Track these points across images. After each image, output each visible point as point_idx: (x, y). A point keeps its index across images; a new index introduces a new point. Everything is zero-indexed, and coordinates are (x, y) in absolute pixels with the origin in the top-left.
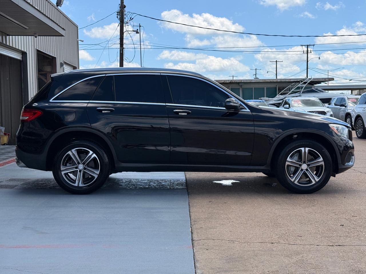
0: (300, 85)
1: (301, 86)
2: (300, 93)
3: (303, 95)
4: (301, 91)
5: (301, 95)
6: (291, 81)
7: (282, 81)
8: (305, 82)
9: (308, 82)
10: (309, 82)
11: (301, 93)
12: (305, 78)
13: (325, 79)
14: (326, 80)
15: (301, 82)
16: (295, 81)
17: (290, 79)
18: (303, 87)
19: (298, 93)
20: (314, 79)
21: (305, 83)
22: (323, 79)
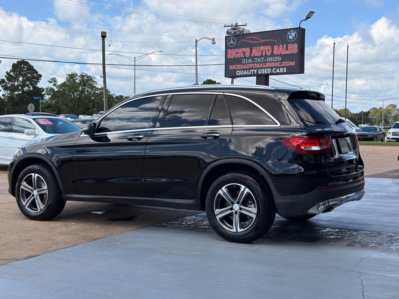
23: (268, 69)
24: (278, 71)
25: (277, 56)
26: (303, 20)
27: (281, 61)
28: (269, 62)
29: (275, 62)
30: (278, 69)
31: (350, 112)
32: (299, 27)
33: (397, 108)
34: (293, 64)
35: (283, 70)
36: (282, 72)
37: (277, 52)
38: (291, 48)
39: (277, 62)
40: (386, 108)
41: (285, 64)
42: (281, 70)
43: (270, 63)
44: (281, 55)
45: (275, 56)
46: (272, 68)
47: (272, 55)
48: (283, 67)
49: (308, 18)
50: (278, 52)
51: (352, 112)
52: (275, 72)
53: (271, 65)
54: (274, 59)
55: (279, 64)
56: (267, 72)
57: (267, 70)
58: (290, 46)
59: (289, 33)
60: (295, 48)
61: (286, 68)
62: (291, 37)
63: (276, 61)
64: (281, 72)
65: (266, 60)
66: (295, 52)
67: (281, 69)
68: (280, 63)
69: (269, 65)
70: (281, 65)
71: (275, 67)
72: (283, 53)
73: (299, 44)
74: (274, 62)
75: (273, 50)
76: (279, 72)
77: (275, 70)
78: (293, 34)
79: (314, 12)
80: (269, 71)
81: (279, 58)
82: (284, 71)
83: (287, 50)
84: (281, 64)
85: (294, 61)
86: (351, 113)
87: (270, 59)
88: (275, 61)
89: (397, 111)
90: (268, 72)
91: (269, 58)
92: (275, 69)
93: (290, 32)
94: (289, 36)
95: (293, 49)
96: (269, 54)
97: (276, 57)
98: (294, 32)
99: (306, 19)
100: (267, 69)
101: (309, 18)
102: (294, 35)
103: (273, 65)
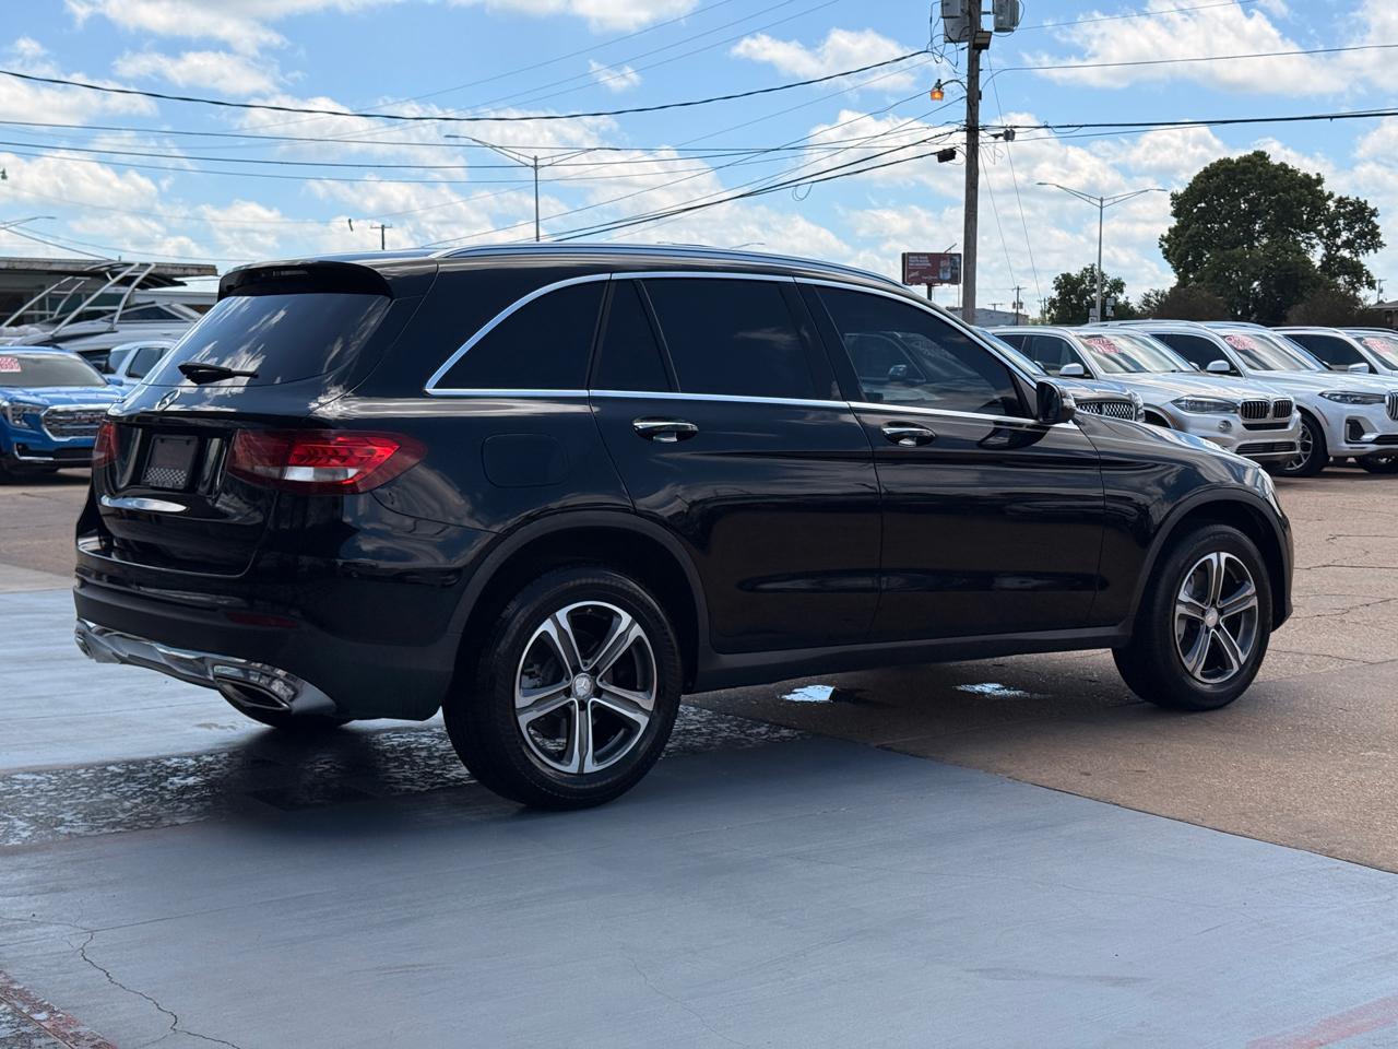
0: (109, 288)
1: (113, 290)
2: (112, 318)
3: (122, 329)
4: (115, 311)
5: (117, 327)
6: (54, 267)
7: (18, 266)
8: (125, 277)
9: (137, 277)
10: (143, 275)
11: (116, 320)
12: (117, 259)
13: (185, 269)
14: (190, 272)
15: (113, 277)
16: (70, 268)
17: (50, 262)
18: (122, 296)
19: (105, 318)
20: (158, 266)
21: (127, 281)
22: (176, 268)
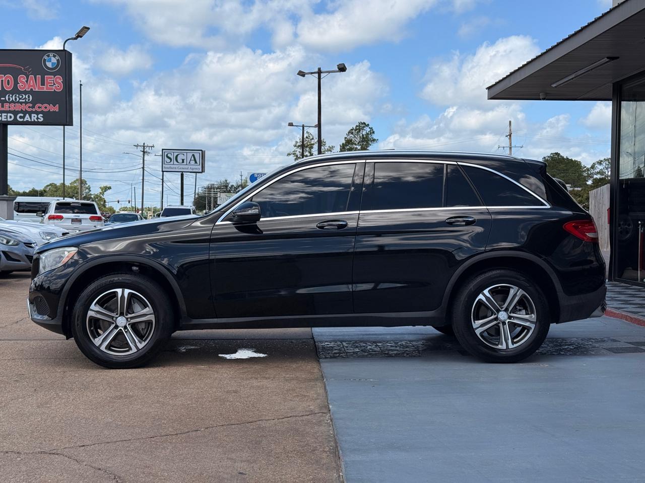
23: (9, 115)
24: (27, 118)
25: (25, 92)
26: (71, 39)
27: (34, 103)
28: (10, 103)
29: (21, 103)
30: (27, 116)
31: (13, 189)
32: (63, 49)
33: (87, 186)
34: (56, 109)
35: (38, 118)
36: (36, 120)
37: (25, 87)
38: (51, 83)
39: (26, 103)
40: (70, 184)
41: (41, 107)
42: (34, 117)
43: (13, 105)
44: (31, 92)
45: (20, 93)
46: (15, 113)
47: (15, 91)
48: (37, 113)
49: (79, 36)
50: (27, 87)
51: (15, 190)
52: (22, 120)
53: (13, 107)
54: (20, 99)
55: (29, 107)
56: (6, 120)
57: (7, 116)
58: (47, 78)
59: (46, 57)
60: (58, 83)
61: (42, 115)
62: (49, 65)
63: (23, 102)
64: (33, 120)
65: (4, 99)
66: (59, 89)
67: (33, 115)
68: (31, 105)
69: (10, 107)
70: (34, 110)
71: (21, 112)
72: (37, 90)
73: (66, 77)
74: (18, 102)
75: (16, 83)
76: (30, 120)
77: (23, 117)
78: (54, 60)
79: (89, 29)
80: (11, 117)
81: (29, 97)
82: (39, 120)
83: (44, 85)
84: (33, 107)
85: (58, 105)
86: (13, 191)
87: (12, 97)
88: (21, 101)
89: (87, 190)
90: (9, 119)
91: (9, 96)
92: (22, 115)
93: (48, 56)
94: (47, 63)
95: (54, 84)
96: (9, 88)
97: (24, 96)
98: (54, 56)
99: (76, 39)
100: (6, 114)
101: (81, 37)
102: (56, 62)
103: (18, 107)
